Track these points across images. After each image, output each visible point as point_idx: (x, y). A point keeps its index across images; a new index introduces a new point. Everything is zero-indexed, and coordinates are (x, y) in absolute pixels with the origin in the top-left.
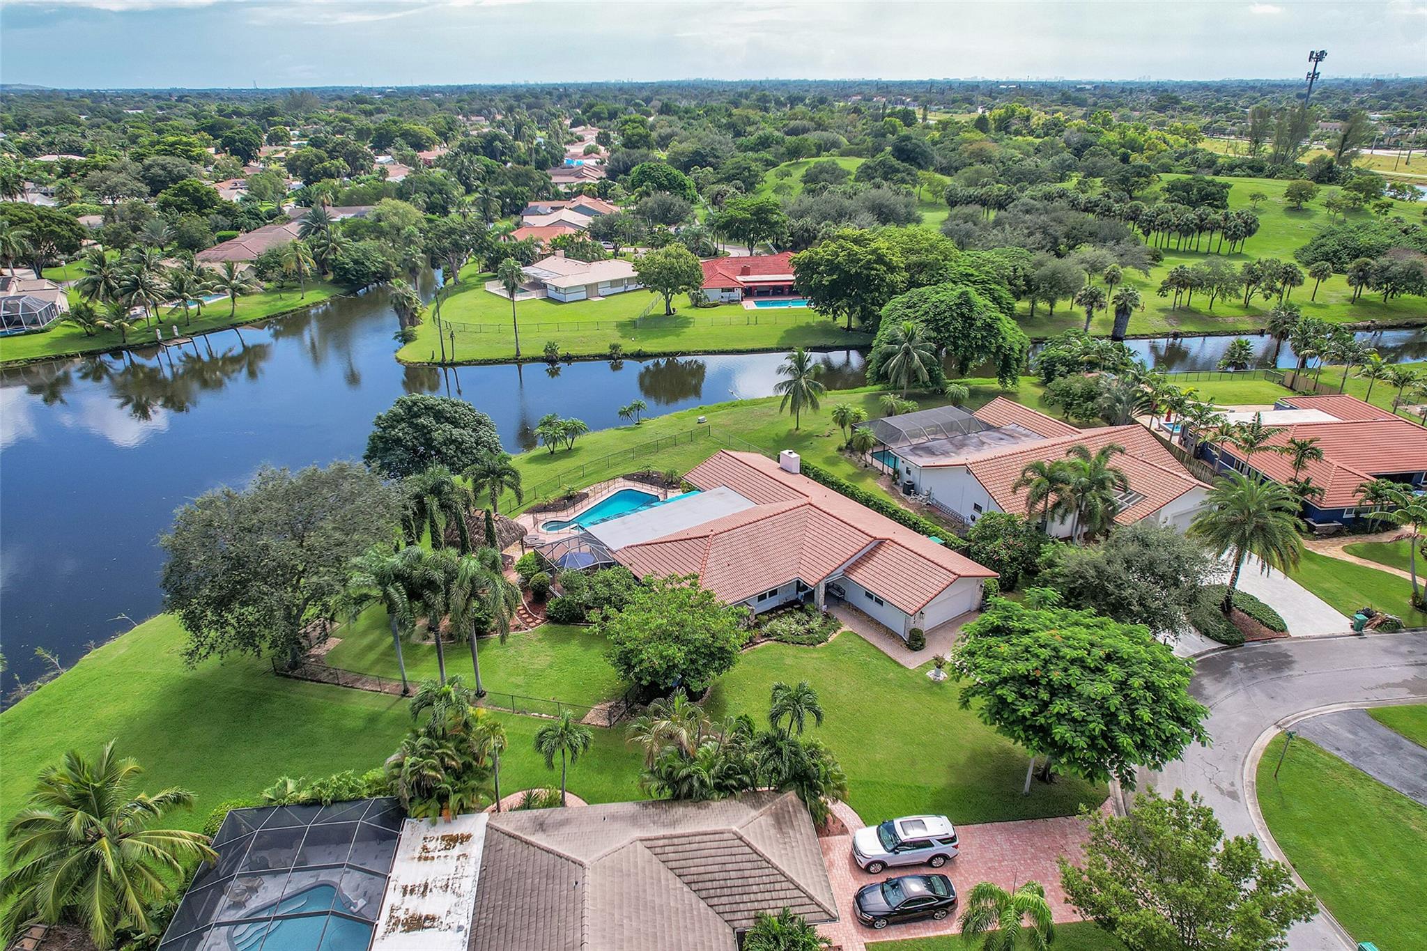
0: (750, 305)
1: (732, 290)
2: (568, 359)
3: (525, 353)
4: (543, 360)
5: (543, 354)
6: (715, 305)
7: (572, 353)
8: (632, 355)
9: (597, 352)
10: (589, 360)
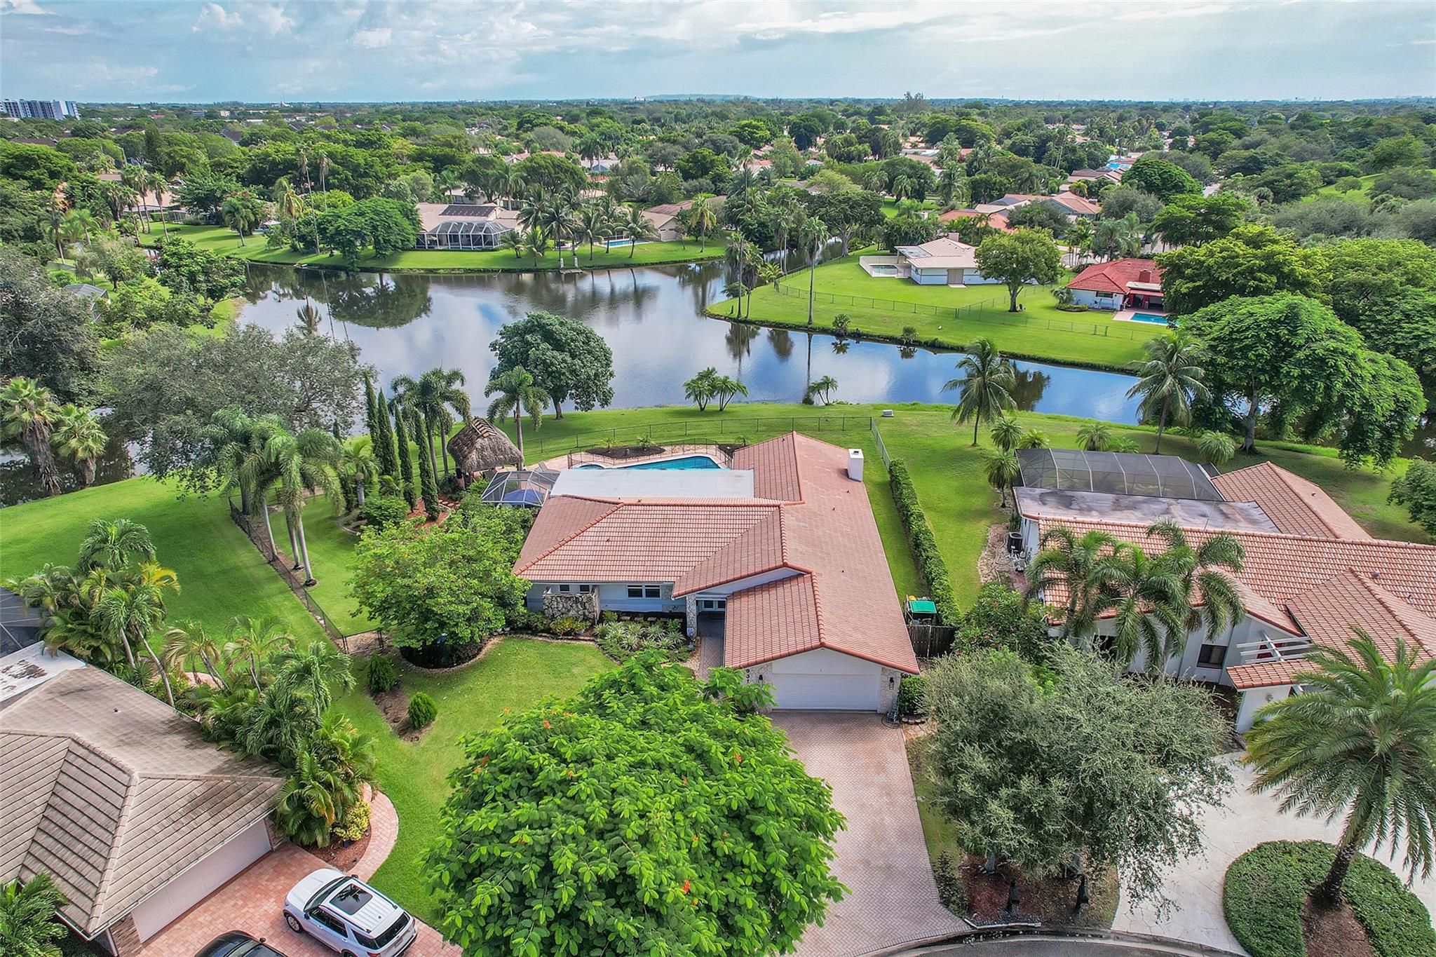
0: (1126, 316)
1: (1110, 295)
2: (858, 336)
3: (818, 322)
4: (832, 333)
5: (831, 327)
6: (1081, 310)
7: (863, 330)
8: (926, 343)
9: (891, 334)
10: (878, 341)
